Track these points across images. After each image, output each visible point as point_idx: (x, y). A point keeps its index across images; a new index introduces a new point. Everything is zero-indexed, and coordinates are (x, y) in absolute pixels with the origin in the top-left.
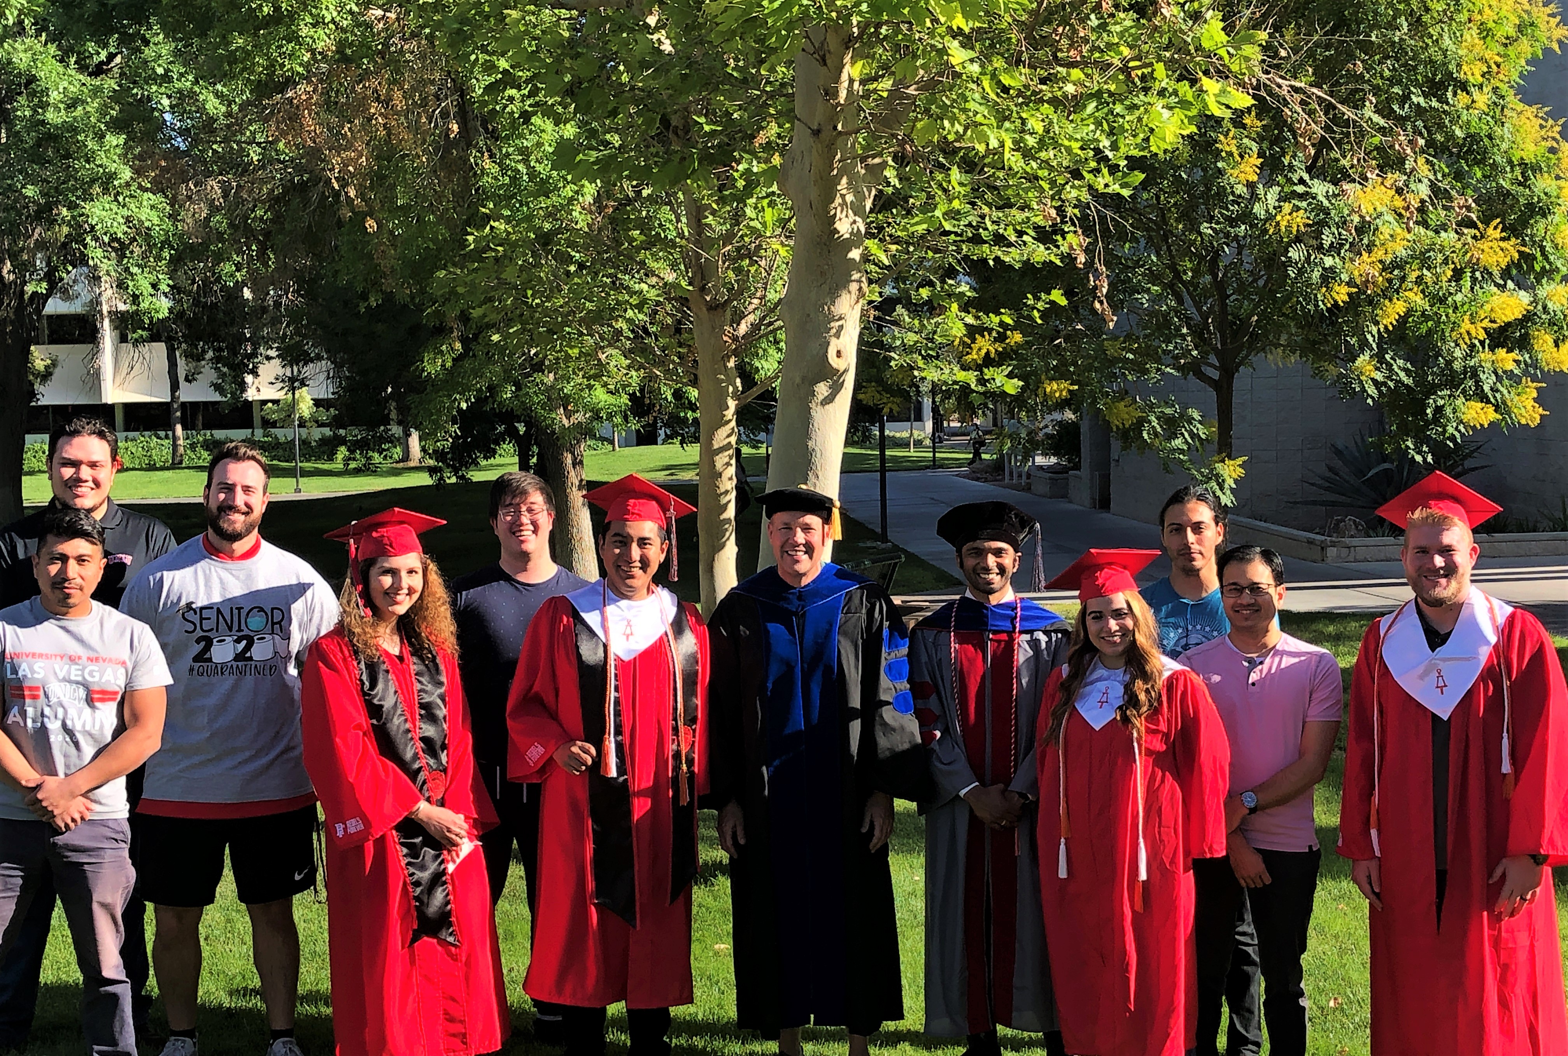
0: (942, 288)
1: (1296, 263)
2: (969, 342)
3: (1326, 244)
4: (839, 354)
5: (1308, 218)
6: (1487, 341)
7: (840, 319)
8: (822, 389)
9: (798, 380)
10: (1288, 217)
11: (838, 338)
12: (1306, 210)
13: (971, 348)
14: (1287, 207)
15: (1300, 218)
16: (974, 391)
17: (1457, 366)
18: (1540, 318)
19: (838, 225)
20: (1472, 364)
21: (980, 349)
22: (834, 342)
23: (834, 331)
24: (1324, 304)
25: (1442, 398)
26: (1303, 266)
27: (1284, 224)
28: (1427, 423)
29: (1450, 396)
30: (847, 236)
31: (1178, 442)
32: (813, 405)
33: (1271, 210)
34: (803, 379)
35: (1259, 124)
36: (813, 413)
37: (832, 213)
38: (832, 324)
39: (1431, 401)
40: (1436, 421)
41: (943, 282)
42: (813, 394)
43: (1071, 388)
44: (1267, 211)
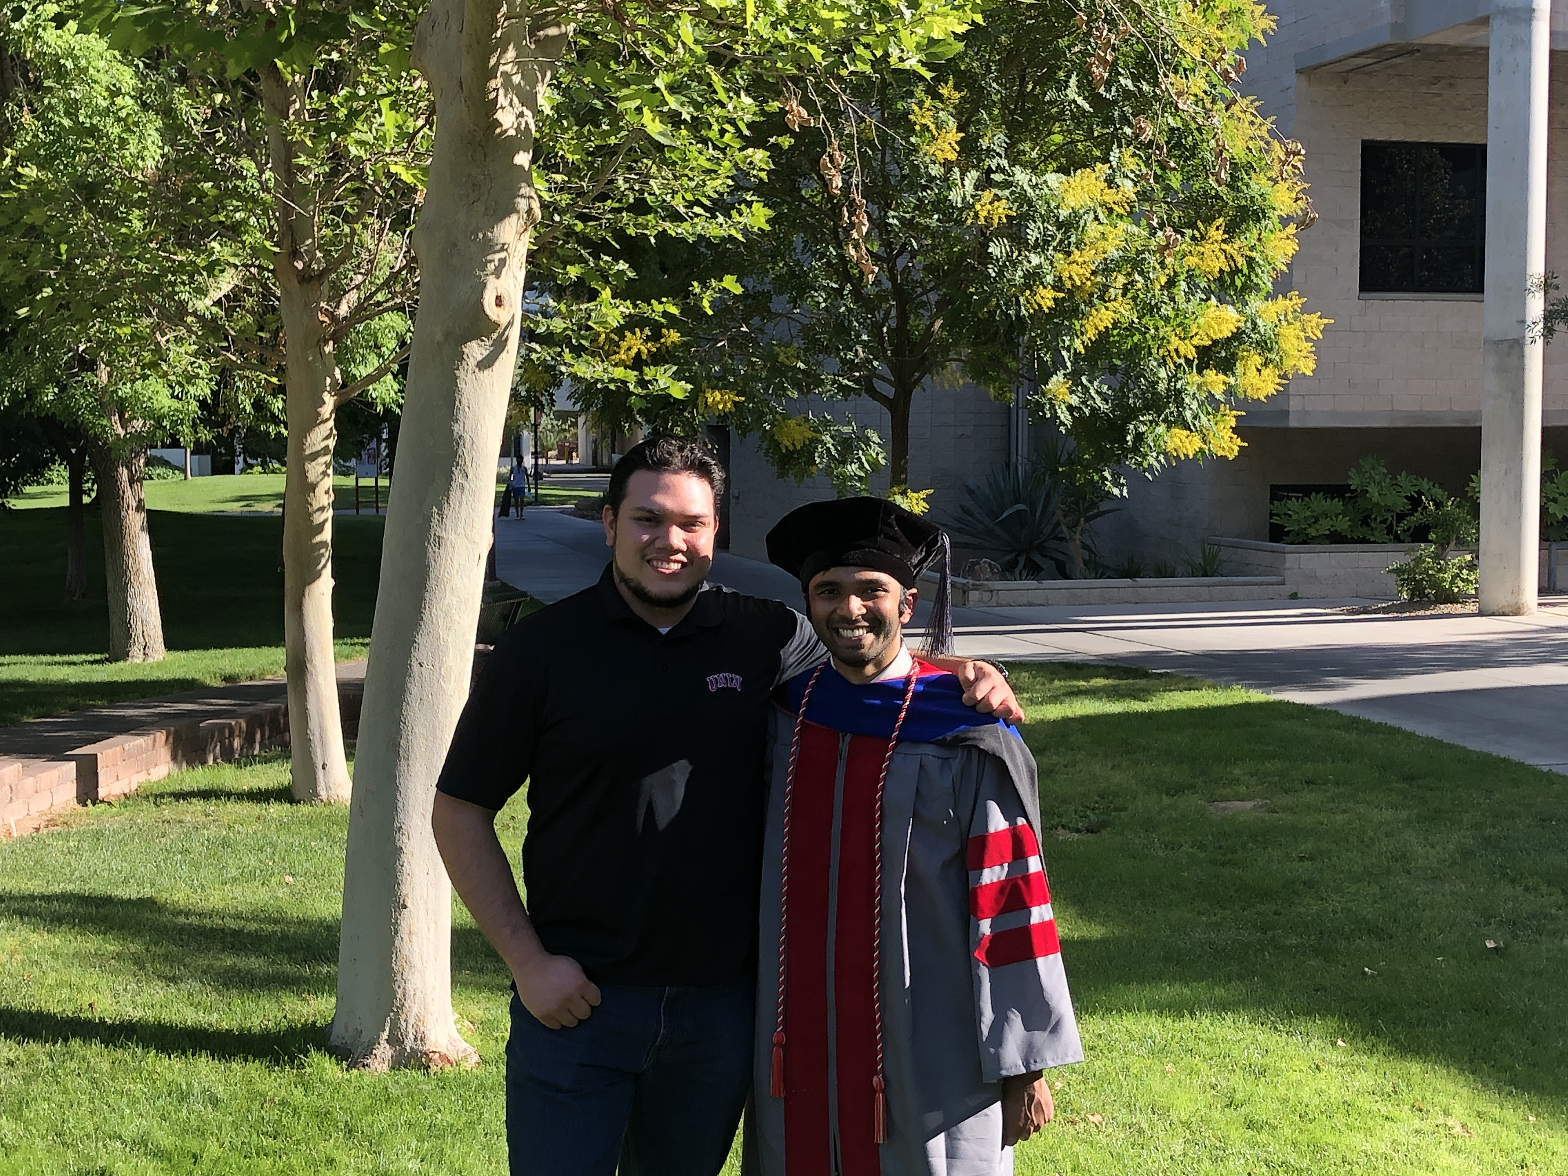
0: (597, 265)
1: (998, 260)
2: (617, 338)
3: (1032, 240)
4: (499, 302)
5: (1010, 209)
6: (1196, 361)
7: (502, 250)
8: (476, 350)
9: (439, 337)
10: (989, 207)
11: (498, 277)
12: (1007, 199)
13: (619, 347)
14: (987, 196)
15: (1002, 210)
16: (632, 393)
17: (1162, 387)
18: (1249, 337)
19: (499, 115)
20: (1178, 386)
21: (629, 349)
22: (491, 281)
23: (491, 267)
24: (1027, 310)
25: (1145, 424)
26: (1004, 263)
27: (983, 214)
28: (1126, 451)
29: (1151, 422)
30: (512, 132)
31: (852, 468)
32: (461, 373)
33: (968, 198)
34: (447, 335)
35: (957, 95)
36: (461, 385)
37: (492, 96)
38: (489, 258)
39: (1131, 427)
40: (1136, 450)
41: (597, 258)
42: (461, 356)
43: (737, 399)
44: (964, 199)
